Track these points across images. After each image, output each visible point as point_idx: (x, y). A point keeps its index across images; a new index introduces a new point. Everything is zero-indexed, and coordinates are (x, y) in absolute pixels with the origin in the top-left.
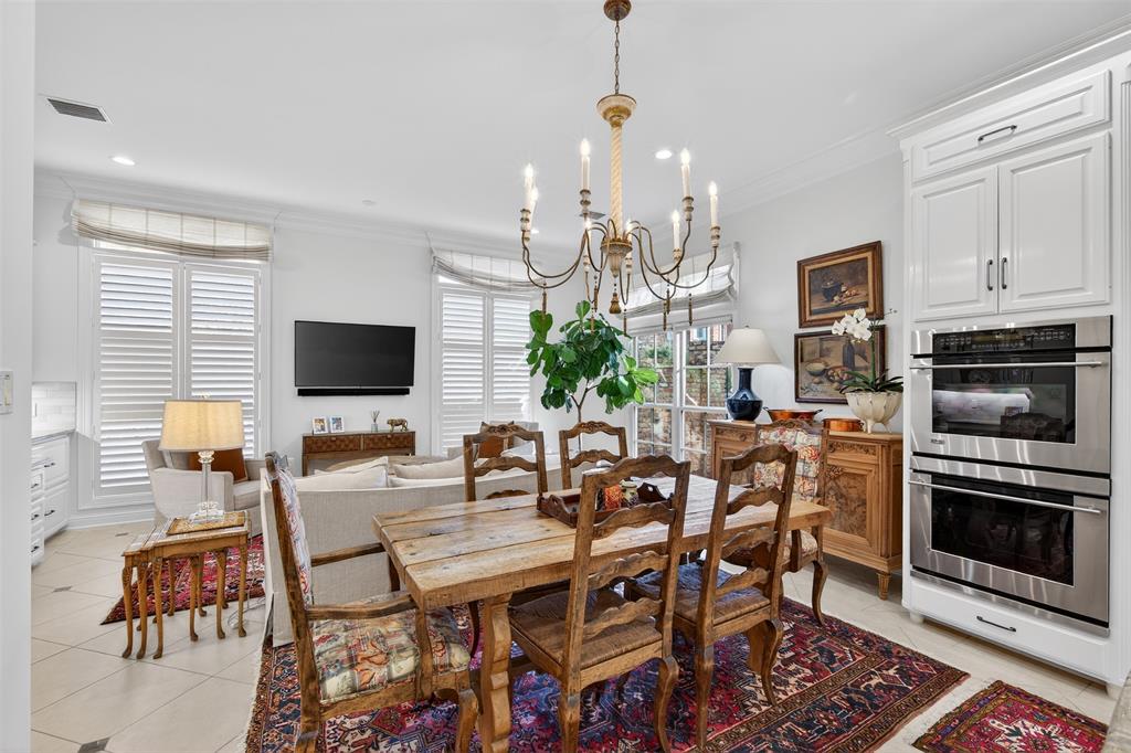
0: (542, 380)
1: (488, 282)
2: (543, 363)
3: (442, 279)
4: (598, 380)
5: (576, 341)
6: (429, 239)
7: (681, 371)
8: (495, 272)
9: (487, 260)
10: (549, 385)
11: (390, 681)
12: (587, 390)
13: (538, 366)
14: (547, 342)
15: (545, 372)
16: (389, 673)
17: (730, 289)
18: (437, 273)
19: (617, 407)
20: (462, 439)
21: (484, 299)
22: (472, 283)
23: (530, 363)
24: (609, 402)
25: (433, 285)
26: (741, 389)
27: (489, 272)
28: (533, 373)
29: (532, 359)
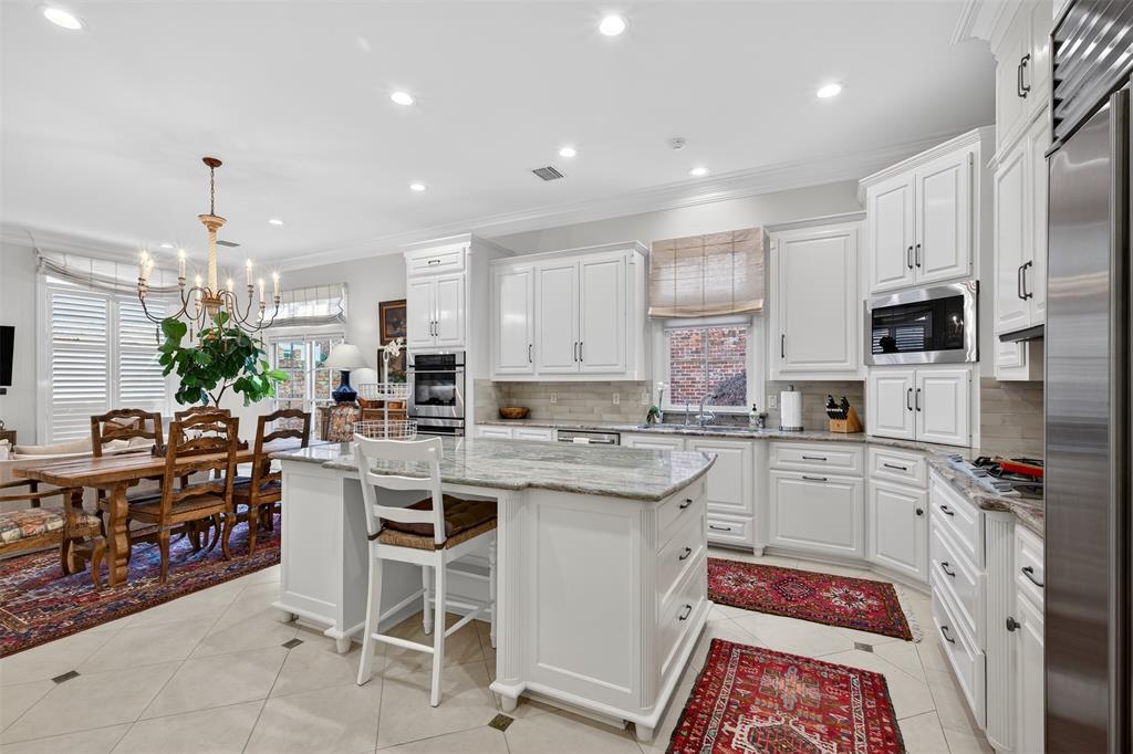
0: (175, 380)
1: (113, 286)
2: (177, 364)
3: (50, 279)
4: (235, 380)
5: (213, 346)
6: (33, 239)
7: (311, 372)
8: (120, 277)
9: (113, 265)
10: (183, 384)
11: (47, 532)
12: (224, 388)
13: (172, 366)
14: (181, 346)
15: (180, 372)
16: (46, 527)
17: (340, 315)
18: (45, 273)
19: (254, 400)
20: (90, 419)
21: (108, 301)
22: (91, 286)
23: (162, 364)
24: (246, 396)
25: (39, 286)
26: (342, 385)
27: (113, 276)
28: (166, 373)
29: (165, 360)
